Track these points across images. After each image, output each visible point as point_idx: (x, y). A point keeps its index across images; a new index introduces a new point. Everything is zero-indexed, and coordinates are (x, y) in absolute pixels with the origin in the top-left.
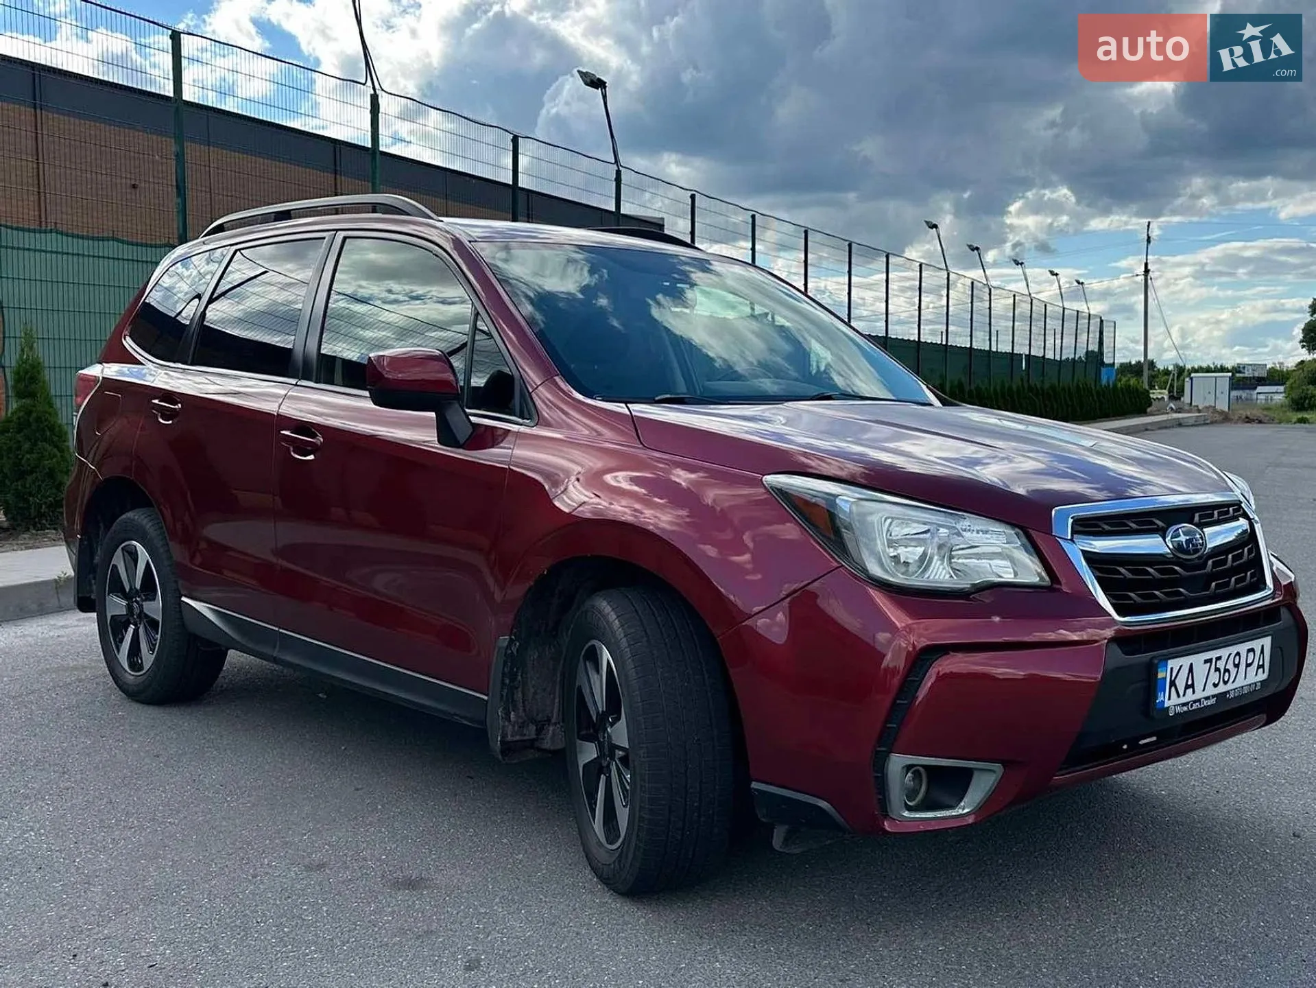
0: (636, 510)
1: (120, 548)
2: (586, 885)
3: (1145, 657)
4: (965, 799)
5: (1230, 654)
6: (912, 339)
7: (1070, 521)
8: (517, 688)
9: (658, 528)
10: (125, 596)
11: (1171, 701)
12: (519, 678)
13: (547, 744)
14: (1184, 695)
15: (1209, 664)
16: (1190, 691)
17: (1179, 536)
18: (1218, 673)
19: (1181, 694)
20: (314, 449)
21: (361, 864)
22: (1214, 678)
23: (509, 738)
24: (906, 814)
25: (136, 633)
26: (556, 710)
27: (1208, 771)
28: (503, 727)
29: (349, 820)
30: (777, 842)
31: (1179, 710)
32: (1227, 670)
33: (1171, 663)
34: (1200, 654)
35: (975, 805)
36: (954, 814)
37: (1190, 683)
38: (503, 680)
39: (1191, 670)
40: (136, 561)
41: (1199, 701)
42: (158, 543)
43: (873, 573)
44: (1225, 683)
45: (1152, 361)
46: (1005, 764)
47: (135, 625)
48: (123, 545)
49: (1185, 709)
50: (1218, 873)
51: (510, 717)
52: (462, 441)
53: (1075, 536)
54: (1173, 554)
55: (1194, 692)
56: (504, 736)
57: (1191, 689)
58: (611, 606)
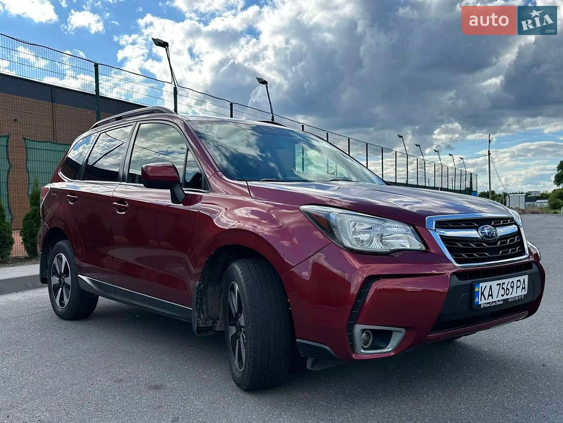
0: (254, 227)
1: (56, 257)
2: (231, 387)
3: (469, 282)
4: (390, 345)
5: (509, 282)
6: (393, 182)
7: (434, 222)
8: (203, 304)
9: (263, 234)
10: (59, 276)
11: (482, 302)
12: (204, 300)
13: (218, 329)
14: (488, 299)
15: (499, 286)
16: (490, 297)
17: (485, 230)
18: (503, 290)
19: (487, 299)
20: (125, 209)
21: (138, 380)
22: (502, 292)
23: (200, 326)
24: (363, 351)
25: (62, 291)
26: (221, 313)
27: (507, 341)
28: (198, 321)
29: (137, 363)
30: (309, 366)
31: (485, 305)
32: (507, 289)
33: (481, 285)
34: (495, 281)
35: (394, 347)
36: (384, 351)
37: (490, 294)
38: (197, 300)
39: (491, 288)
40: (62, 261)
41: (495, 302)
42: (70, 253)
43: (346, 245)
44: (507, 295)
45: (494, 191)
46: (406, 328)
47: (62, 287)
48: (57, 255)
49: (489, 305)
50: (508, 381)
51: (201, 317)
52: (181, 201)
53: (436, 229)
54: (482, 238)
55: (492, 298)
56: (198, 325)
57: (491, 297)
58: (238, 266)
